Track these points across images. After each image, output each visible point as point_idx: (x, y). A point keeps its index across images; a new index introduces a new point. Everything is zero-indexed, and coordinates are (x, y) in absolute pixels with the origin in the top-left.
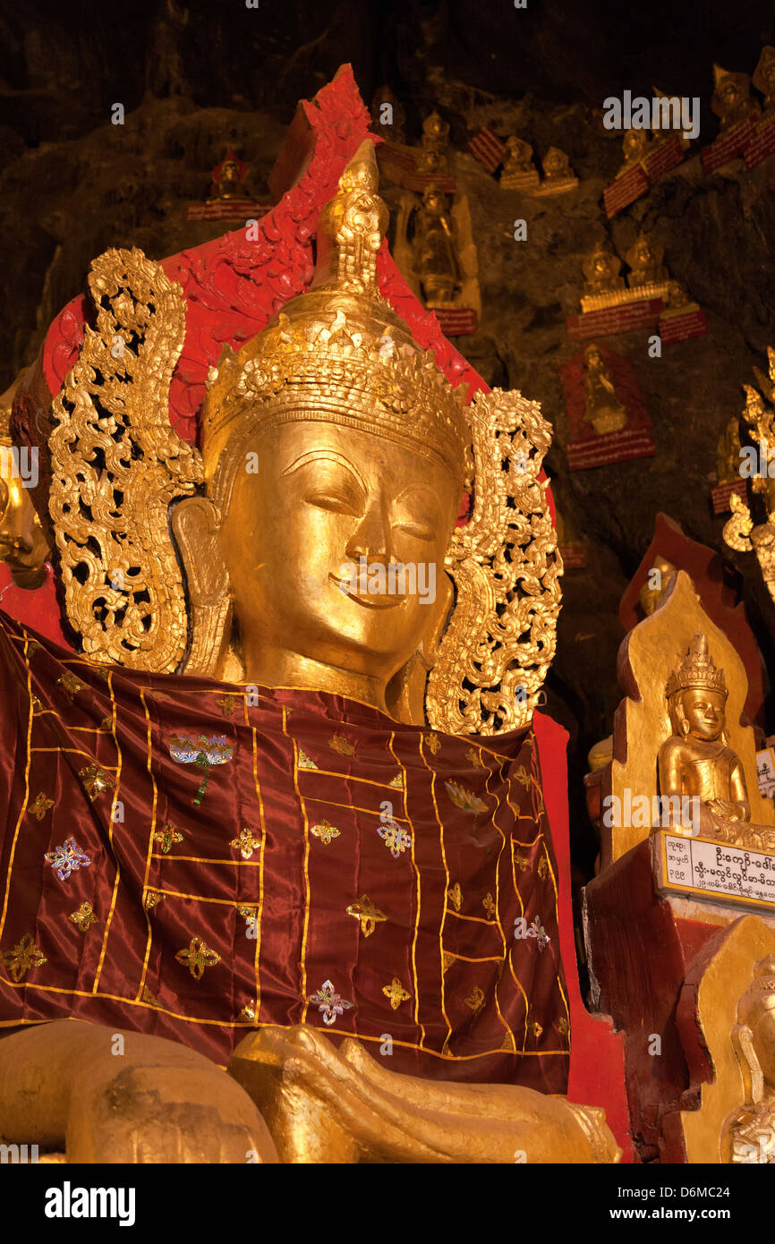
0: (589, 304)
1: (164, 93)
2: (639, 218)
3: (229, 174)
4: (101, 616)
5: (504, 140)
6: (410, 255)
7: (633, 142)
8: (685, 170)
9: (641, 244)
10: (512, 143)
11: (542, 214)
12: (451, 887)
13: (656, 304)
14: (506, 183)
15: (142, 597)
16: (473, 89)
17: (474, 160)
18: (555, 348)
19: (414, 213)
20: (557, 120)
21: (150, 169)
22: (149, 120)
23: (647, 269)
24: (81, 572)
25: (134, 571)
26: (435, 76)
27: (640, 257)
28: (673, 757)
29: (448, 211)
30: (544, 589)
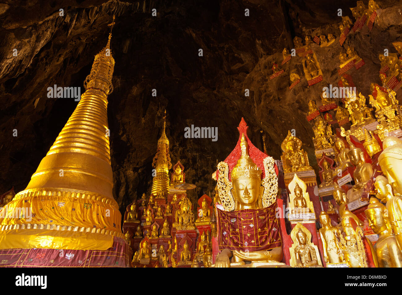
0: (342, 66)
1: (261, 57)
2: (347, 43)
3: (275, 68)
4: (226, 206)
5: (319, 37)
6: (307, 70)
7: (341, 28)
8: (351, 32)
9: (349, 49)
10: (320, 37)
11: (329, 50)
12: (259, 229)
13: (355, 61)
14: (321, 46)
15: (230, 202)
16: (311, 29)
17: (315, 44)
19: (305, 62)
20: (327, 29)
21: (263, 73)
22: (261, 63)
23: (351, 54)
24: (223, 202)
25: (228, 199)
26: (304, 30)
27: (349, 52)
28: (295, 201)
29: (312, 57)
30: (275, 183)
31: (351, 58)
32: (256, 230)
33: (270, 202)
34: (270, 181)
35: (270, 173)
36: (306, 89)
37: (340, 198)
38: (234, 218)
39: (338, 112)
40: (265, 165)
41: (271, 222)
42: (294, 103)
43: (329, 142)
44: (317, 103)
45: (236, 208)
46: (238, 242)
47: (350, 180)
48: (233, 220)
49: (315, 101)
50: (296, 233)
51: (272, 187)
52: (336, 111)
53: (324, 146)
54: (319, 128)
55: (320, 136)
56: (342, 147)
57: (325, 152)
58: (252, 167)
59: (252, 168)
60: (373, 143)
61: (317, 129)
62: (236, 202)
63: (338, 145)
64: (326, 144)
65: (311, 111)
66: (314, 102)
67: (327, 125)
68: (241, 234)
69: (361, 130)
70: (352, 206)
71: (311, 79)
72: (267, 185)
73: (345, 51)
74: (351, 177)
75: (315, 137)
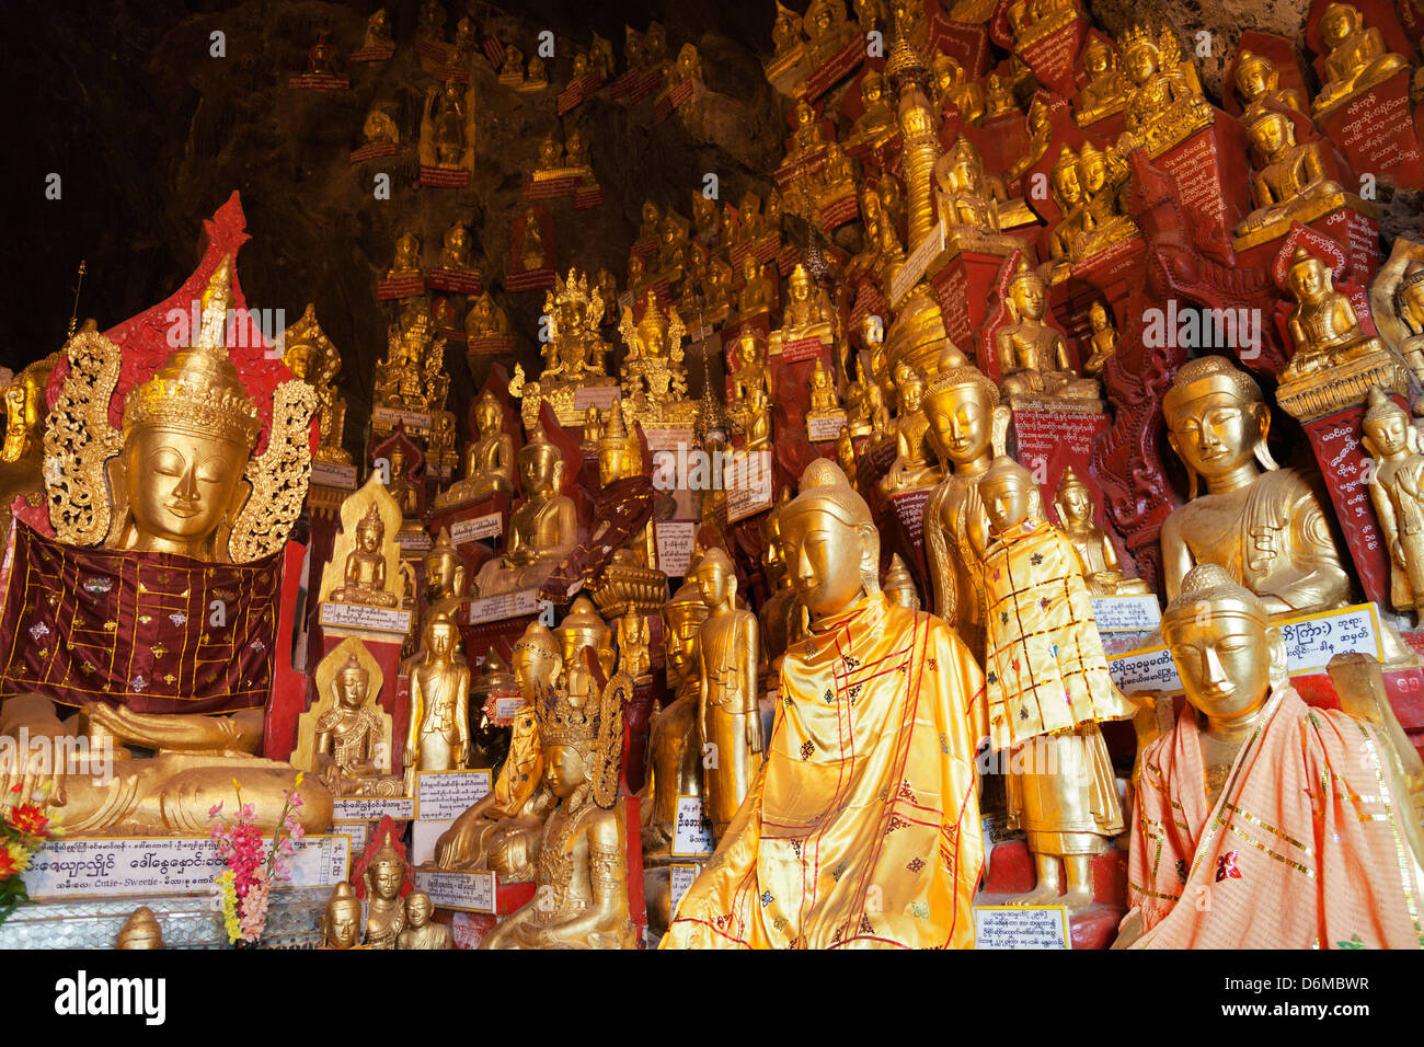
0: (539, 176)
2: (577, 118)
3: (320, 54)
4: (67, 519)
5: (505, 45)
6: (431, 129)
7: (578, 64)
8: (602, 94)
9: (575, 137)
10: (510, 49)
11: (520, 106)
12: (204, 634)
13: (579, 181)
14: (501, 79)
15: (87, 508)
16: (490, 6)
17: (484, 58)
18: (512, 205)
19: (437, 99)
21: (266, 45)
23: (576, 154)
24: (58, 500)
25: (84, 496)
27: (573, 145)
28: (352, 561)
29: (461, 98)
30: (299, 484)
31: (572, 166)
32: (194, 637)
33: (259, 546)
34: (279, 470)
35: (289, 441)
36: (407, 189)
37: (444, 580)
38: (108, 576)
39: (477, 307)
40: (278, 406)
41: (251, 617)
42: (350, 215)
43: (424, 392)
44: (425, 251)
45: (115, 536)
46: (102, 672)
47: (495, 532)
48: (97, 586)
49: (421, 244)
50: (336, 668)
51: (282, 494)
52: (472, 305)
53: (407, 402)
54: (409, 335)
55: (404, 362)
56: (493, 426)
57: (406, 421)
58: (235, 399)
59: (234, 404)
60: (627, 447)
61: (403, 336)
62: (123, 516)
63: (484, 414)
64: (413, 396)
65: (399, 268)
66: (419, 242)
67: (435, 337)
68: (124, 644)
69: (569, 394)
70: (486, 610)
71: (433, 164)
72: (264, 484)
73: (562, 138)
74: (500, 525)
75: (384, 361)
